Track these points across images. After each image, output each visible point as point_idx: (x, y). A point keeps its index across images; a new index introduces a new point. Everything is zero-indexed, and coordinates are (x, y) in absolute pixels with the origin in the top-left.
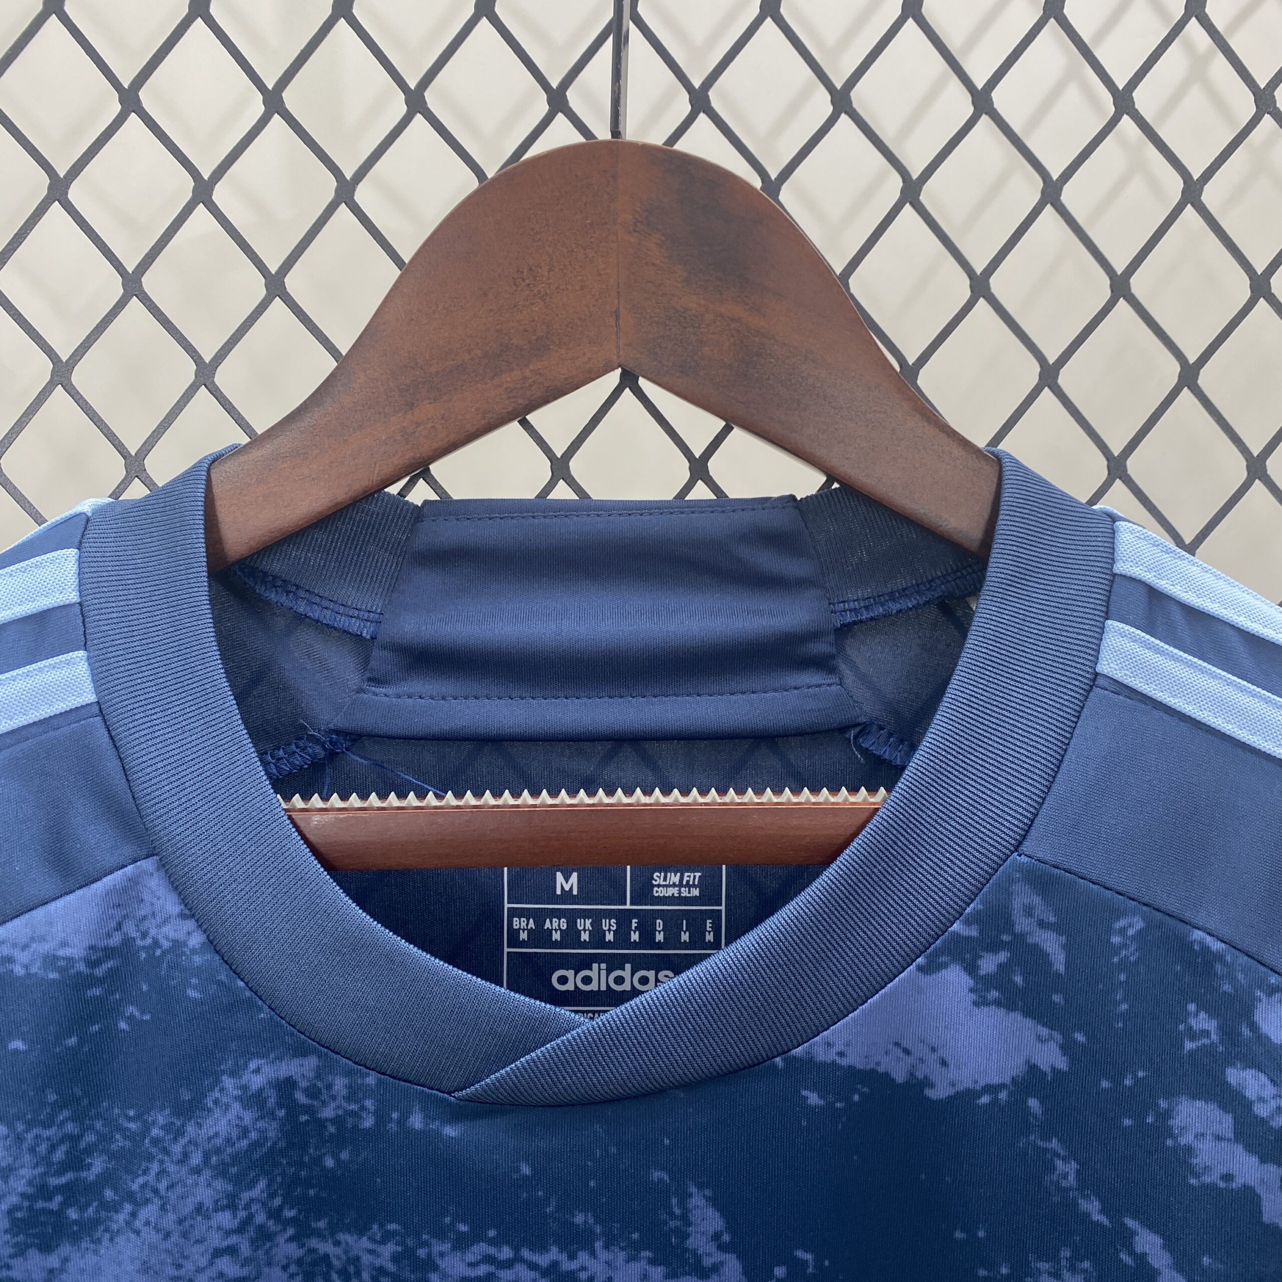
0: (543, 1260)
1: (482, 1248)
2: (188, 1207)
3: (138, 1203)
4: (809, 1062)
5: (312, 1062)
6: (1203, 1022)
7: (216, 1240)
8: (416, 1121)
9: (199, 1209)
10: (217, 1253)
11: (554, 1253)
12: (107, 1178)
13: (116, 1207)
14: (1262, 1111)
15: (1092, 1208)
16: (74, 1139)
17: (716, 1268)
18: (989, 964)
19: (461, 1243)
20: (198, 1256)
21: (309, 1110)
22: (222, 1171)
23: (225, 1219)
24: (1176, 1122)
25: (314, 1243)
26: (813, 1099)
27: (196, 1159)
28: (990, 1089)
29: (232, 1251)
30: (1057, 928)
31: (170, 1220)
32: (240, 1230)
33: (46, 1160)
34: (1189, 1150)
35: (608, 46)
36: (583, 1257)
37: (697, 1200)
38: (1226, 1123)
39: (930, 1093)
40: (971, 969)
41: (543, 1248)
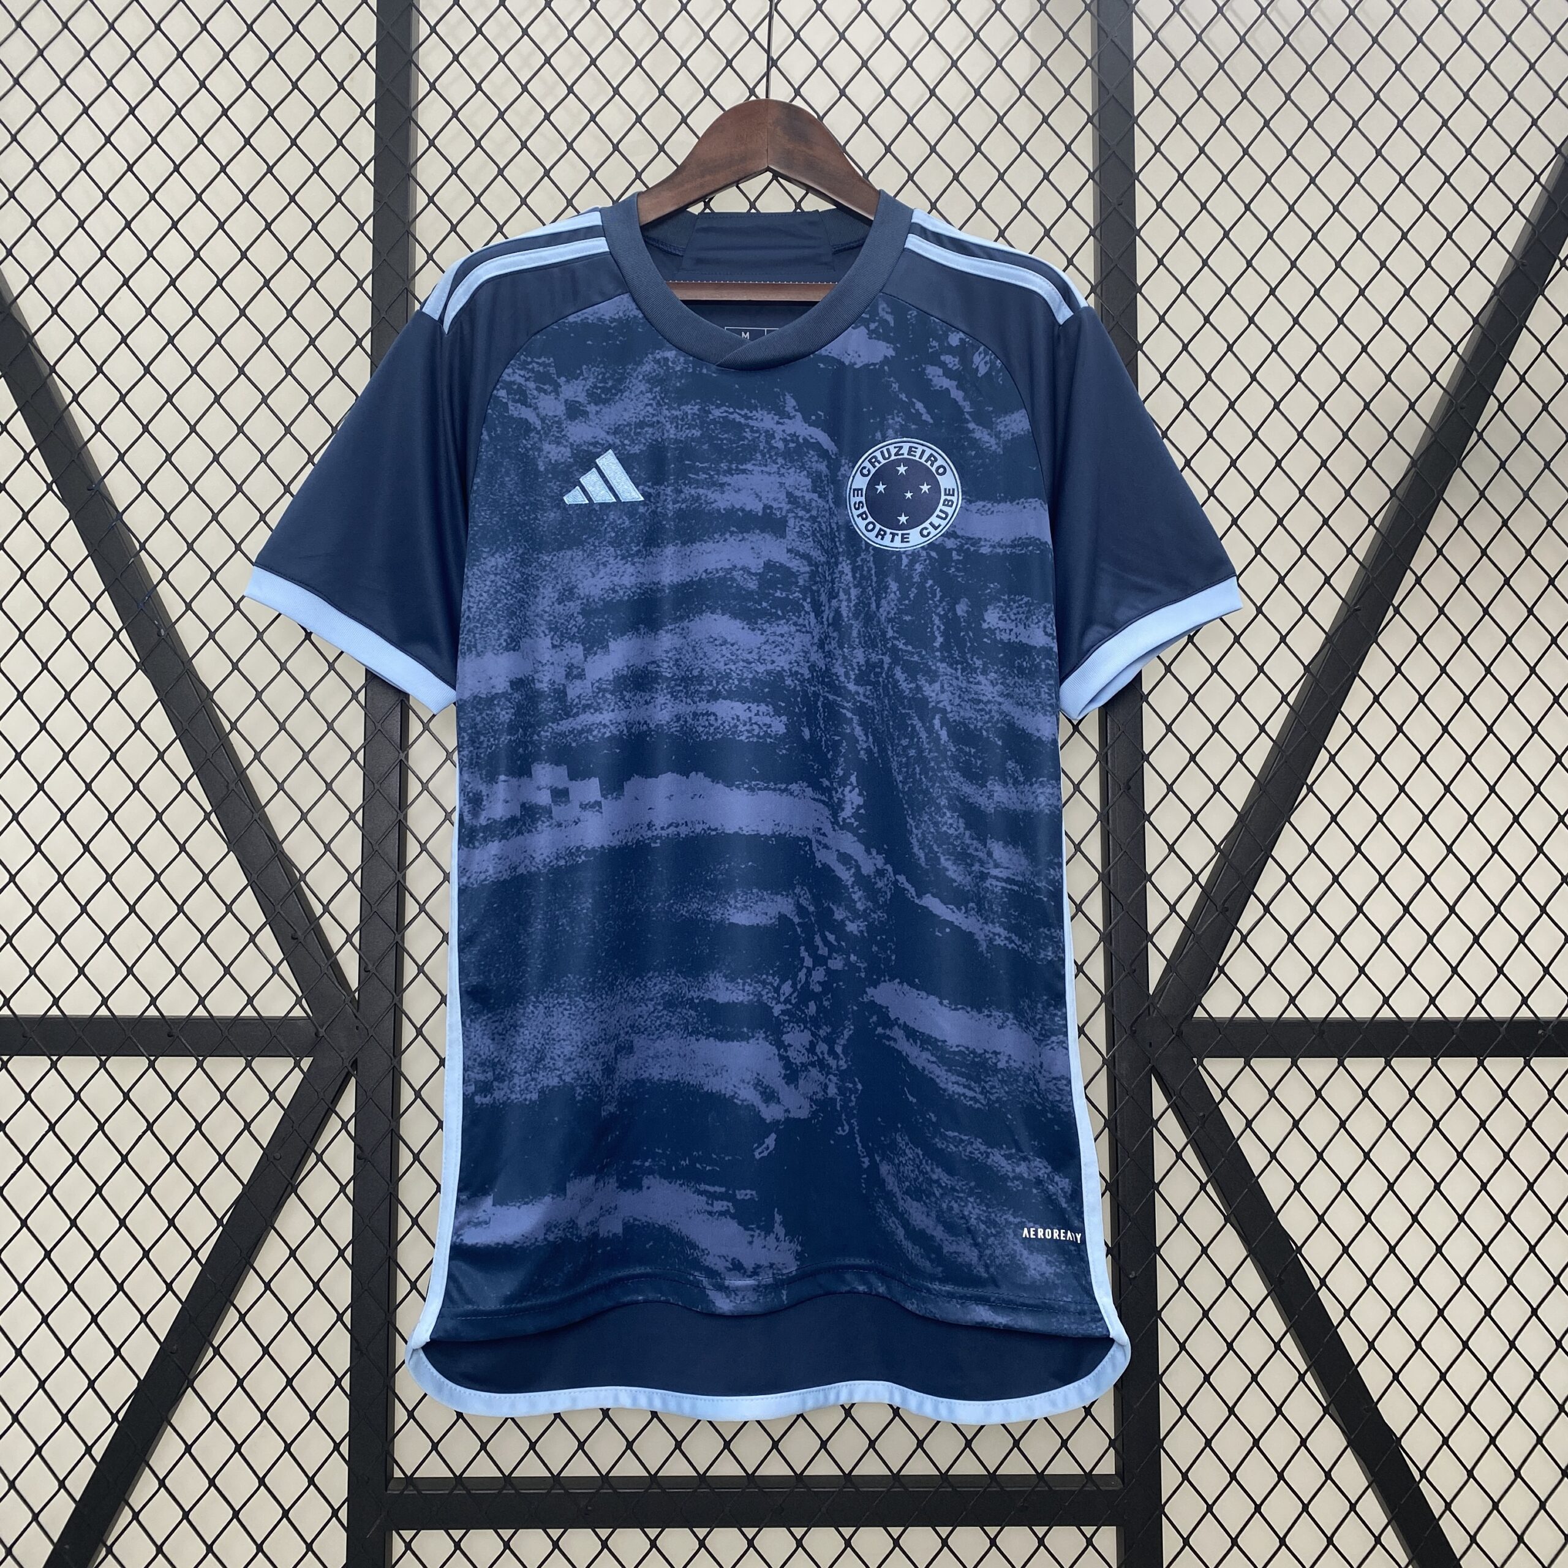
0: (743, 413)
1: (724, 408)
2: (637, 392)
3: (622, 391)
4: (820, 355)
5: (674, 352)
6: (935, 344)
7: (646, 401)
8: (705, 371)
9: (641, 392)
10: (647, 405)
11: (746, 411)
12: (612, 387)
13: (616, 394)
14: (950, 366)
15: (903, 397)
16: (604, 374)
17: (794, 417)
18: (873, 326)
19: (718, 407)
20: (641, 406)
21: (673, 368)
22: (648, 381)
23: (649, 395)
24: (927, 372)
25: (673, 412)
26: (822, 366)
27: (641, 377)
28: (873, 364)
29: (651, 405)
30: (891, 313)
31: (633, 396)
32: (653, 399)
33: (597, 378)
34: (931, 380)
35: (765, 79)
36: (754, 412)
37: (788, 397)
38: (940, 371)
39: (856, 367)
40: (868, 328)
41: (742, 409)
